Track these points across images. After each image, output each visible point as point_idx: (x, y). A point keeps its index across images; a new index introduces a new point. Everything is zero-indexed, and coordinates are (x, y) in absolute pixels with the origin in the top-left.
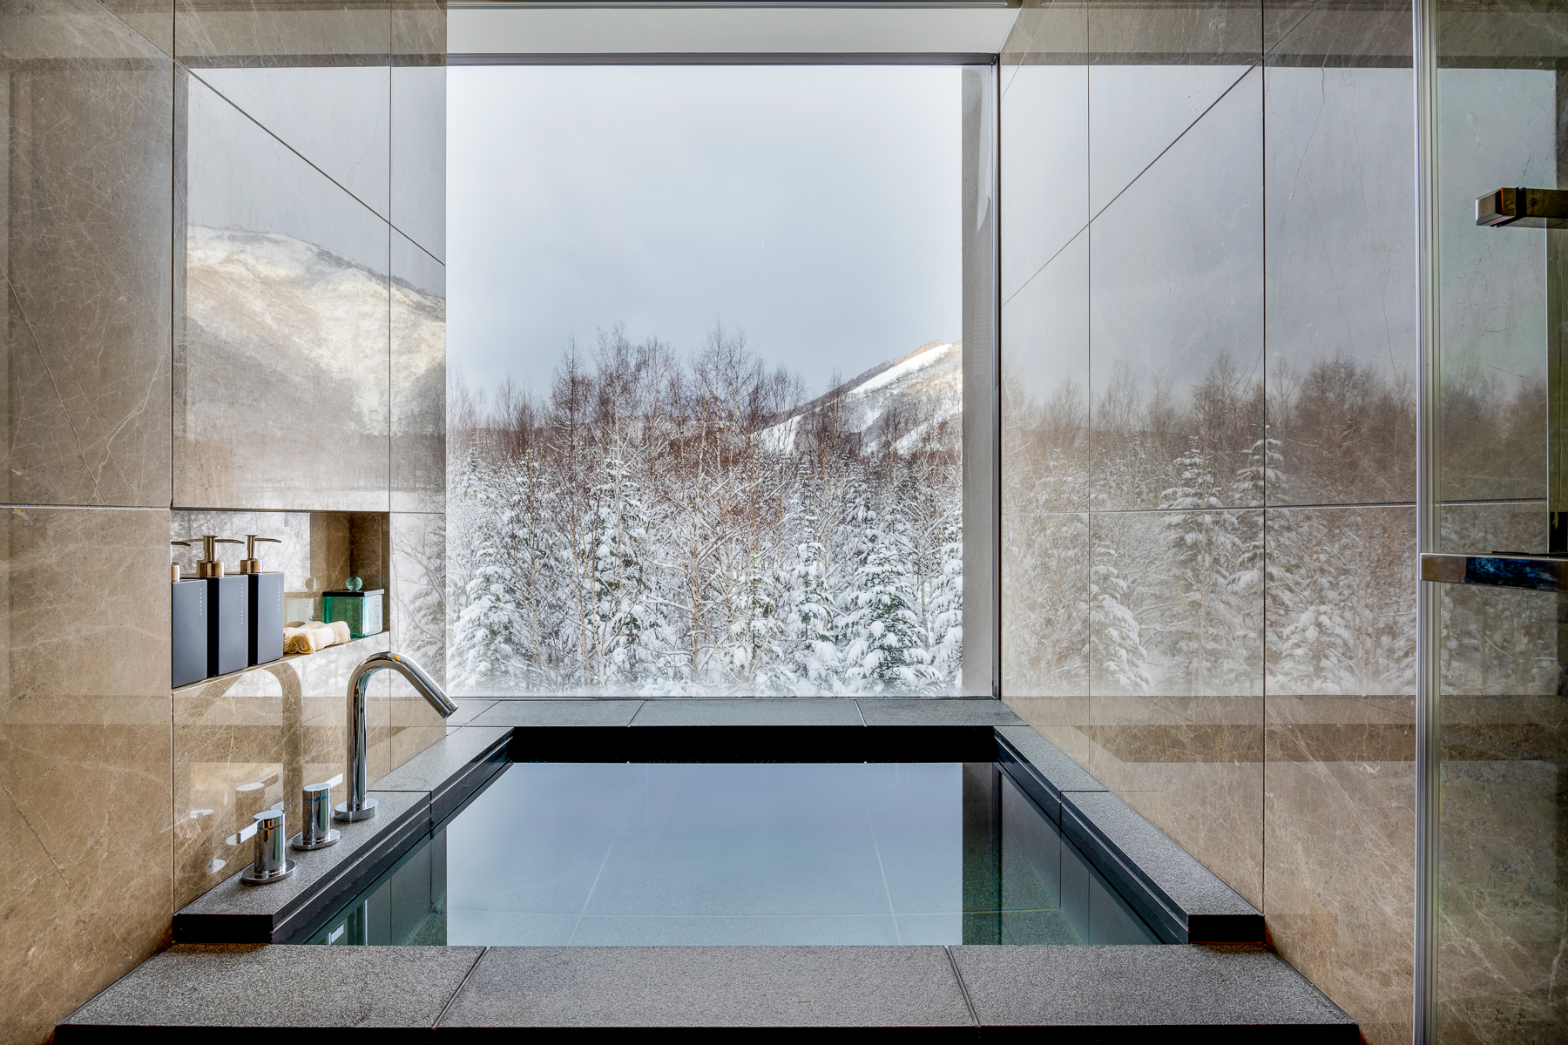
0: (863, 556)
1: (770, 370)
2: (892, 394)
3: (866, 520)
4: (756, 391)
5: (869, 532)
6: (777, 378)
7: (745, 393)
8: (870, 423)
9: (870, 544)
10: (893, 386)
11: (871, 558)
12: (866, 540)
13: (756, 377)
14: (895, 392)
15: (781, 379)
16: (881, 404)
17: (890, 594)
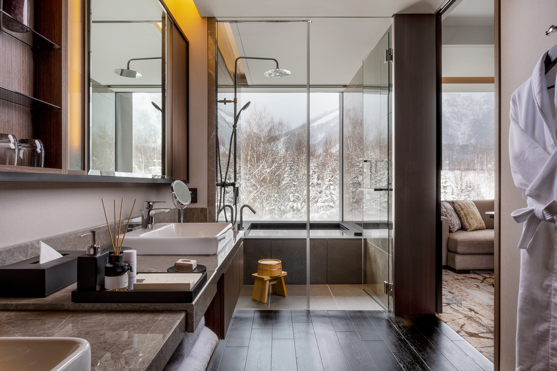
0: (316, 199)
1: (276, 120)
2: (330, 126)
3: (317, 184)
4: (271, 129)
5: (319, 189)
6: (279, 124)
7: (266, 130)
8: (320, 139)
9: (319, 194)
10: (331, 123)
11: (319, 200)
12: (318, 193)
13: (271, 124)
14: (331, 125)
15: (281, 124)
16: (325, 130)
17: (328, 214)
